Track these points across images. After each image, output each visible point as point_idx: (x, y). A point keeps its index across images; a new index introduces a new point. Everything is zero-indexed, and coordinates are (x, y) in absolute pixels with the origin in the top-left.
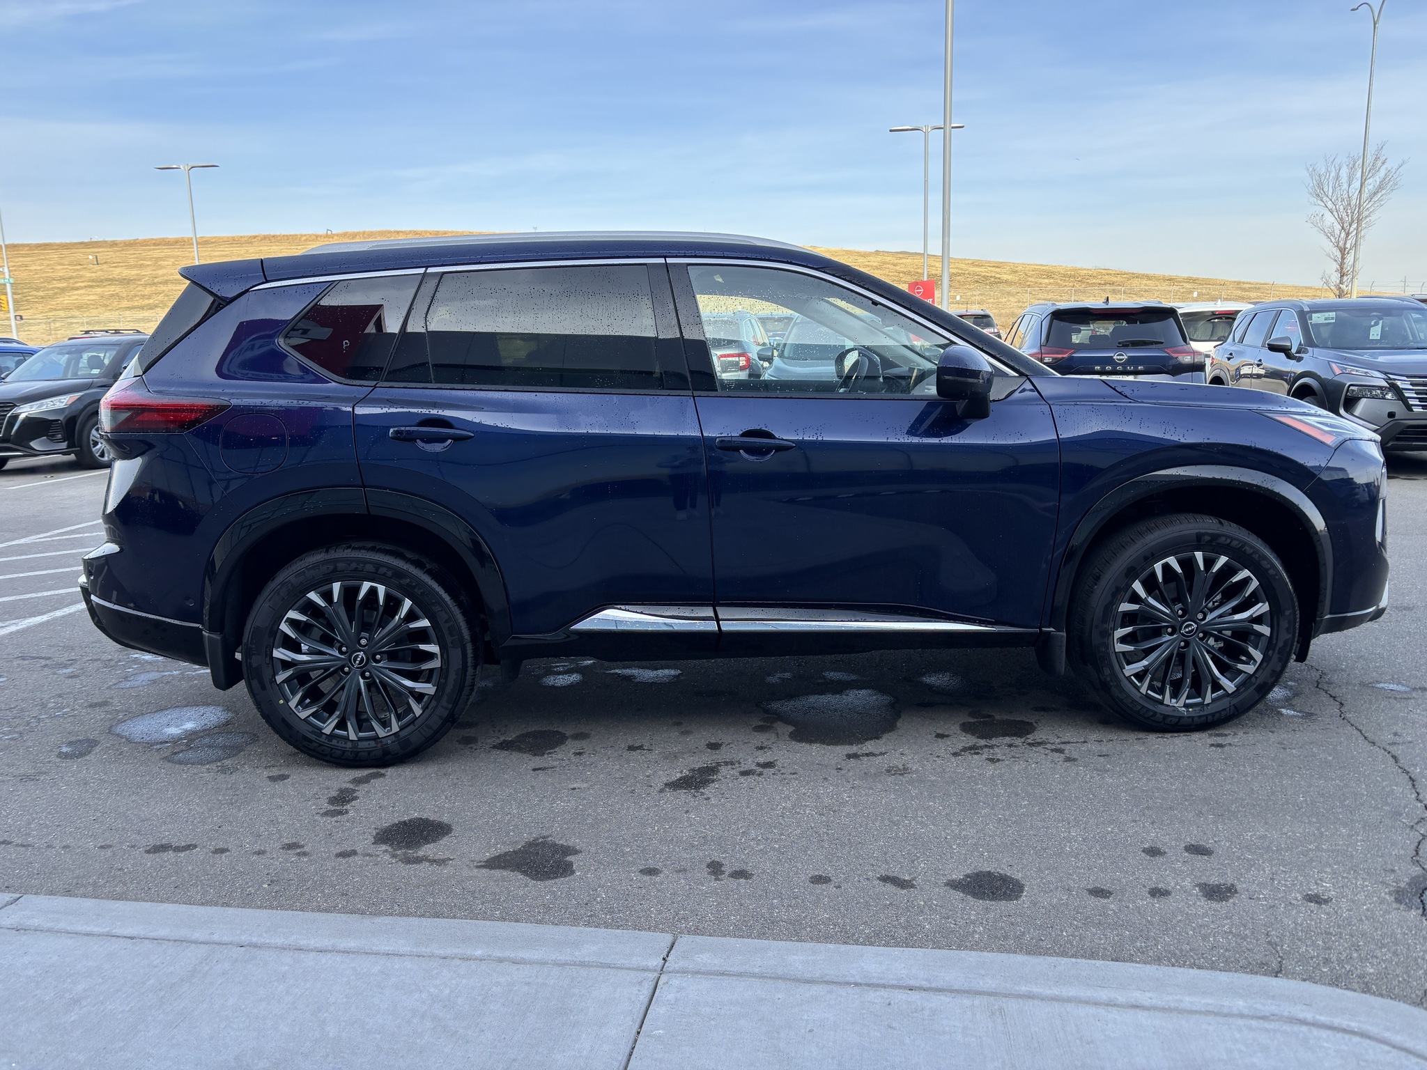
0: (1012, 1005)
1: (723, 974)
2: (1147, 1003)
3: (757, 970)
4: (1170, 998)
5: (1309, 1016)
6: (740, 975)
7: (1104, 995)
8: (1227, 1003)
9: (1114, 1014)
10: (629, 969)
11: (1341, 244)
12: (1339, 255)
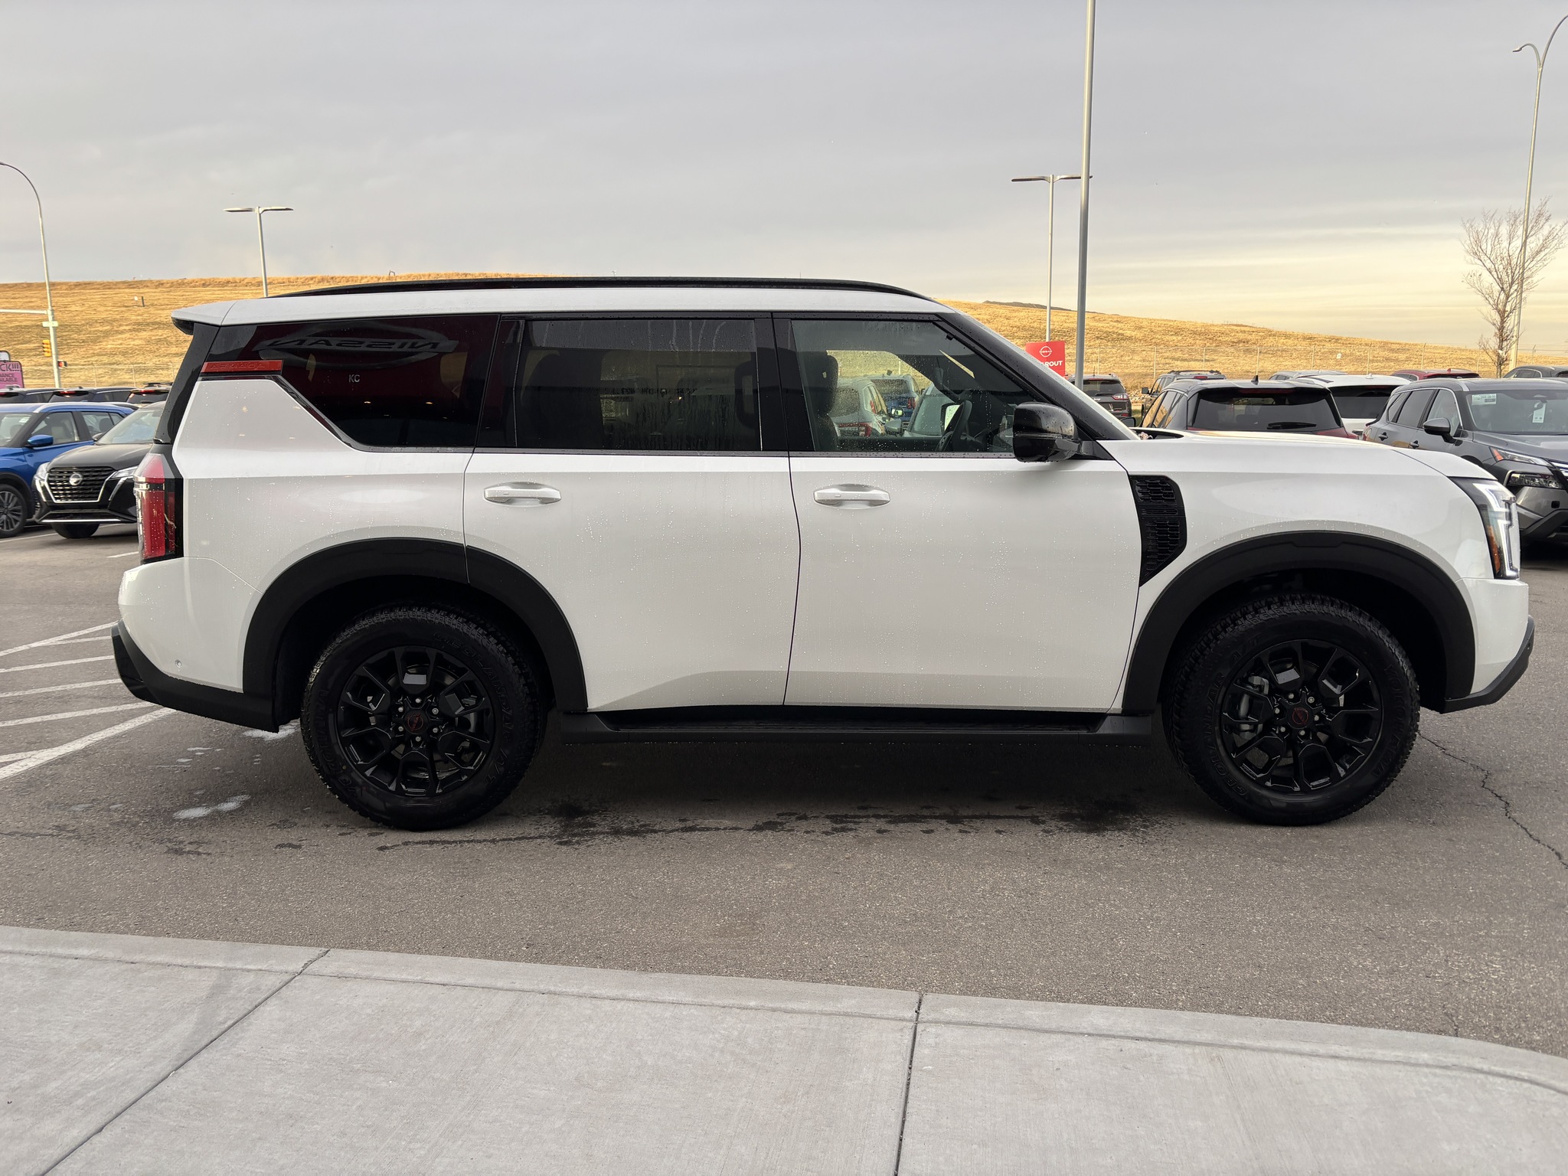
0: (1228, 1054)
1: (972, 1024)
2: (1344, 1054)
3: (1000, 1022)
4: (1364, 1050)
5: (1486, 1067)
6: (986, 1025)
7: (1307, 1048)
8: (1413, 1056)
9: (1316, 1063)
10: (888, 1019)
11: (1500, 307)
12: (1498, 318)
